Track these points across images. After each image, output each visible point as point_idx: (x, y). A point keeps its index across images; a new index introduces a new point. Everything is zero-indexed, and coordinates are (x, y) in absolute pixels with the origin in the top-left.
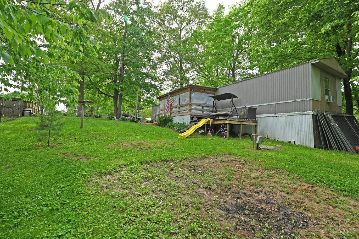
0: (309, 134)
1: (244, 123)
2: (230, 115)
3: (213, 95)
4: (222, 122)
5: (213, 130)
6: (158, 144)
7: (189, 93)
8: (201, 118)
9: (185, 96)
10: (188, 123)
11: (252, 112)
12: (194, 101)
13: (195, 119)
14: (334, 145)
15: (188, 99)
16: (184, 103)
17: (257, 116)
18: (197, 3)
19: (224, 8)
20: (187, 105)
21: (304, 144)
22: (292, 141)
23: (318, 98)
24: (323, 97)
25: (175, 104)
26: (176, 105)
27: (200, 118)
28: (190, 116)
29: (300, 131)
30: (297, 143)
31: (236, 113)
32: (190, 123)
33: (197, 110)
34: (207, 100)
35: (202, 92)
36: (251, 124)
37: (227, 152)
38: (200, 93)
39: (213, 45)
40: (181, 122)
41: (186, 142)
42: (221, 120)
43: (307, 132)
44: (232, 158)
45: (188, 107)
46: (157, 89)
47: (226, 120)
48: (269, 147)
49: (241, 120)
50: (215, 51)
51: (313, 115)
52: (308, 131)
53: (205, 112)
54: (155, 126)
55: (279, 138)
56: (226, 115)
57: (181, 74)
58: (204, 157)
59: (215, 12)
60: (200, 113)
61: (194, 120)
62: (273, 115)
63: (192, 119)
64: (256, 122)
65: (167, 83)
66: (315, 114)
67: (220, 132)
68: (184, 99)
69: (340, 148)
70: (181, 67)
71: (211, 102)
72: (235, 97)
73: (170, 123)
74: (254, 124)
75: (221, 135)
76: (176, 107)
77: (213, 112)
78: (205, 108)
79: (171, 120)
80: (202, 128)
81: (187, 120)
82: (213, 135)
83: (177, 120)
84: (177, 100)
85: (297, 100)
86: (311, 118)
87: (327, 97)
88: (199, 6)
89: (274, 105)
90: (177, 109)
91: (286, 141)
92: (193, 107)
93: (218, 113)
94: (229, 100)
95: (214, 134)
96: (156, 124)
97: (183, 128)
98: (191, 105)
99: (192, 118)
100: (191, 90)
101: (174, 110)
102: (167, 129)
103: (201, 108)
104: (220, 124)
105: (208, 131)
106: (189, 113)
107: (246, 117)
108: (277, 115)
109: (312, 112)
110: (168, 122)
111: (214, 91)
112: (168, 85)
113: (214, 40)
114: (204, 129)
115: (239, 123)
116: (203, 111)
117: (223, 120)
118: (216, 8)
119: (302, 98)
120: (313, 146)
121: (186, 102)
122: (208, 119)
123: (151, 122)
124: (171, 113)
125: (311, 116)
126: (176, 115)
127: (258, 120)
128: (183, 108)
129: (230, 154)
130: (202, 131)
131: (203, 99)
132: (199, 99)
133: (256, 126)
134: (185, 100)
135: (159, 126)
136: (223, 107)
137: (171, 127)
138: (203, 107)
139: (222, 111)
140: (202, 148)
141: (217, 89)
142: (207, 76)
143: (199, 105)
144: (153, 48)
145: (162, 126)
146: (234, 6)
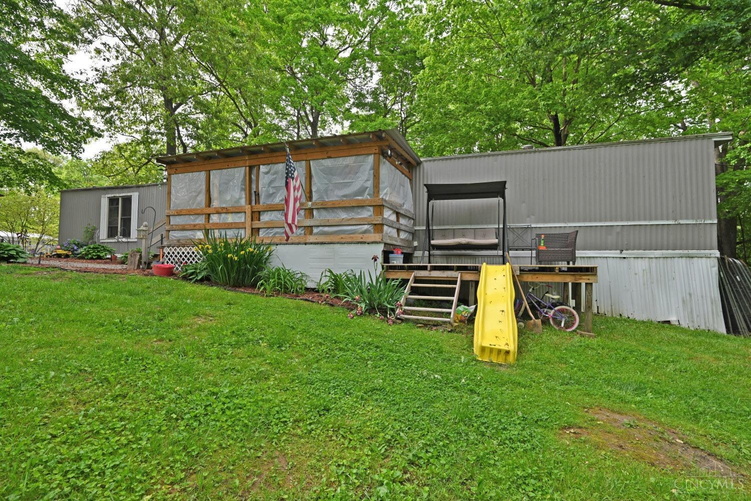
0: (713, 302)
7: (371, 160)
9: (344, 173)
21: (703, 327)
22: (673, 319)
28: (381, 247)
29: (690, 295)
30: (685, 325)
33: (392, 225)
35: (396, 166)
43: (709, 299)
45: (367, 213)
51: (719, 259)
52: (711, 297)
53: (401, 235)
55: (633, 311)
60: (395, 235)
62: (616, 253)
68: (339, 180)
71: (407, 201)
78: (401, 221)
85: (682, 222)
86: (714, 267)
89: (618, 229)
92: (386, 214)
98: (381, 207)
99: (387, 255)
100: (380, 152)
103: (395, 218)
106: (375, 237)
108: (625, 253)
109: (716, 253)
116: (398, 232)
119: (693, 218)
120: (724, 331)
125: (716, 261)
131: (398, 192)
132: (394, 188)
134: (348, 185)
138: (398, 215)
141: (419, 164)
143: (394, 209)
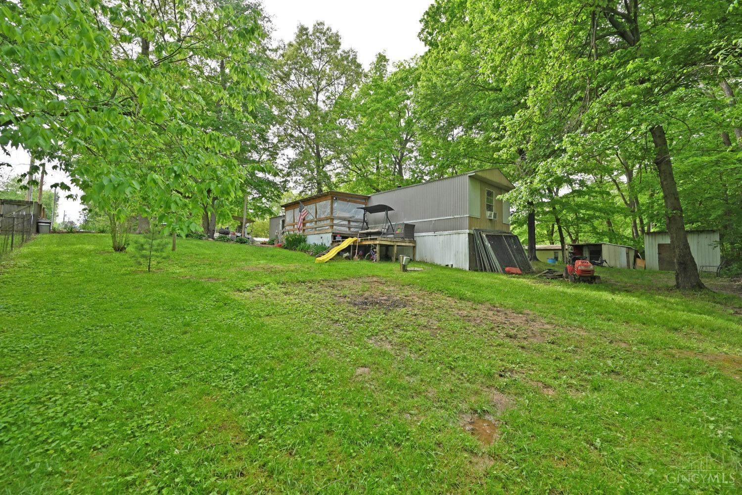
0: (465, 255)
1: (399, 244)
2: (384, 234)
3: (364, 206)
4: (371, 243)
5: (361, 253)
6: (292, 268)
7: (330, 201)
8: (347, 238)
9: (324, 207)
10: (328, 245)
11: (410, 230)
12: (337, 214)
13: (337, 238)
14: (488, 267)
15: (328, 210)
16: (323, 216)
17: (415, 234)
18: (344, 51)
19: (387, 61)
20: (327, 219)
21: (460, 267)
22: (450, 264)
23: (477, 214)
24: (483, 213)
25: (310, 217)
26: (312, 218)
27: (345, 237)
28: (331, 234)
29: (457, 252)
30: (454, 267)
31: (391, 230)
32: (332, 244)
33: (342, 225)
34: (356, 212)
35: (349, 201)
36: (407, 244)
37: (370, 274)
38: (346, 203)
39: (369, 123)
40: (319, 243)
41: (326, 267)
42: (371, 239)
43: (463, 254)
44: (375, 279)
45: (329, 222)
46: (277, 189)
47: (376, 239)
48: (416, 269)
49: (397, 240)
50: (372, 132)
51: (469, 234)
53: (352, 229)
54: (279, 249)
55: (438, 261)
56: (379, 233)
57: (318, 166)
58: (345, 279)
59: (373, 66)
60: (345, 230)
61: (337, 240)
62: (432, 233)
63: (335, 239)
64: (415, 242)
65: (294, 178)
66: (472, 232)
67: (370, 255)
68: (323, 210)
69: (493, 270)
70: (318, 154)
71: (360, 215)
72: (391, 209)
73: (302, 244)
74: (411, 244)
75: (370, 258)
76: (311, 222)
77: (362, 229)
78: (352, 223)
79: (304, 241)
80: (347, 249)
81: (327, 239)
82: (362, 259)
83: (313, 240)
84: (313, 212)
85: (455, 217)
86: (466, 238)
87: (488, 213)
88: (347, 58)
89: (434, 222)
90: (313, 224)
91: (444, 264)
92: (336, 222)
93: (369, 231)
94: (383, 214)
95: (362, 257)
96: (280, 246)
97: (321, 250)
98: (332, 219)
99: (334, 237)
100: (332, 199)
101: (308, 225)
102: (298, 253)
103: (346, 223)
104: (369, 245)
105: (354, 254)
106: (330, 230)
107: (403, 236)
108: (437, 233)
109: (468, 231)
110: (300, 243)
111: (365, 199)
112: (296, 182)
113: (372, 115)
114: (350, 252)
115: (392, 244)
116: (349, 228)
117: (373, 239)
118: (375, 60)
119: (460, 215)
120: (467, 268)
121: (326, 214)
122: (355, 239)
123: (272, 243)
124: (304, 230)
125: (467, 235)
126: (312, 232)
127: (417, 239)
128: (322, 223)
129: (373, 276)
130: (347, 254)
131: (349, 212)
132: (344, 211)
133: (414, 247)
134: (325, 211)
135: (286, 248)
136: (376, 222)
137: (305, 250)
138: (349, 221)
139: (375, 228)
140: (345, 271)
141: (369, 197)
142: (360, 170)
143: (344, 219)
144: (270, 119)
145: (291, 249)
146: (402, 64)
